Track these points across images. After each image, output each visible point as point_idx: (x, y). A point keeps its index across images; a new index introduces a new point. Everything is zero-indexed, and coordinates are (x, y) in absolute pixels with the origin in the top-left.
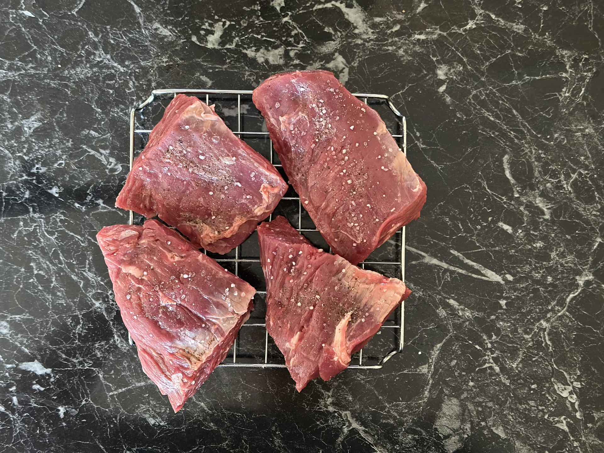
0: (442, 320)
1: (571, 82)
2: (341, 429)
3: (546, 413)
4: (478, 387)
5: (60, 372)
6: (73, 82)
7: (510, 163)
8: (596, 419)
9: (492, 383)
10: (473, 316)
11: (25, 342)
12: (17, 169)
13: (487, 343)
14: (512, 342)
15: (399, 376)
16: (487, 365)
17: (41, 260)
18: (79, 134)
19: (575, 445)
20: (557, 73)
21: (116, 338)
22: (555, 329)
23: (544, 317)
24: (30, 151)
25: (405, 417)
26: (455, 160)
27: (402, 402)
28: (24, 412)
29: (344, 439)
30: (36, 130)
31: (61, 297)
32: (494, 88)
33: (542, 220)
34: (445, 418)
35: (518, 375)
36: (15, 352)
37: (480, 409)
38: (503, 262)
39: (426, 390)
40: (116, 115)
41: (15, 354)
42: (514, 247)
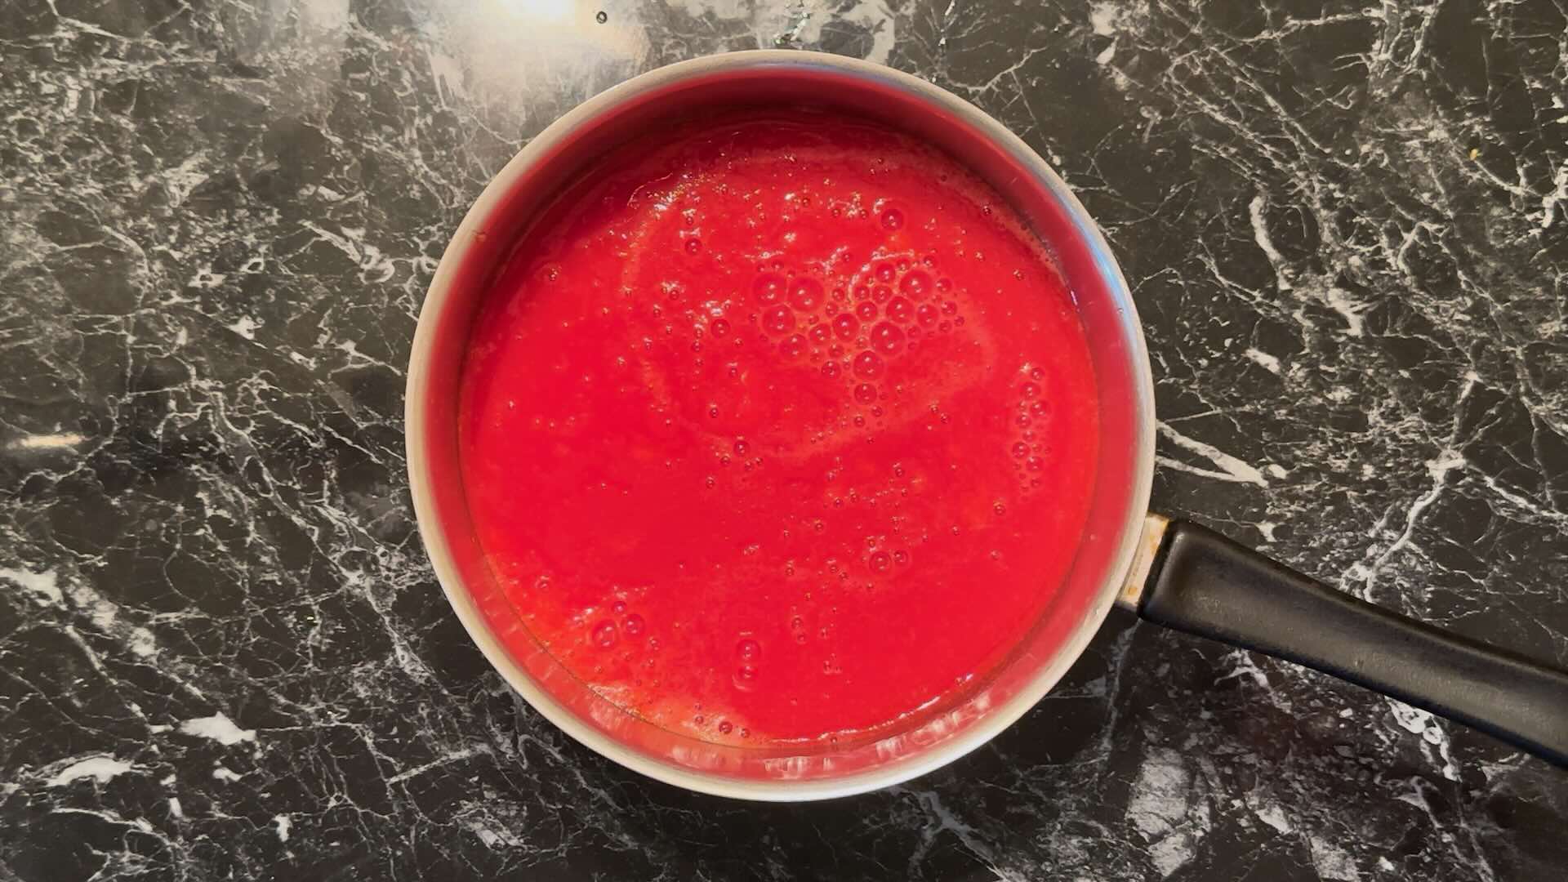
1: (1392, 27)
2: (919, 832)
5: (276, 736)
6: (276, 80)
7: (1265, 216)
8: (1489, 778)
11: (192, 672)
12: (158, 282)
17: (221, 484)
18: (294, 196)
19: (1445, 841)
20: (1358, 10)
21: (399, 652)
24: (184, 238)
25: (1061, 797)
26: (1143, 215)
27: (1052, 763)
28: (196, 833)
29: (927, 855)
30: (196, 192)
31: (270, 566)
32: (1222, 49)
33: (1343, 339)
35: (1308, 689)
36: (170, 697)
37: (1228, 771)
38: (1261, 439)
40: (375, 149)
41: (172, 702)
42: (1284, 403)
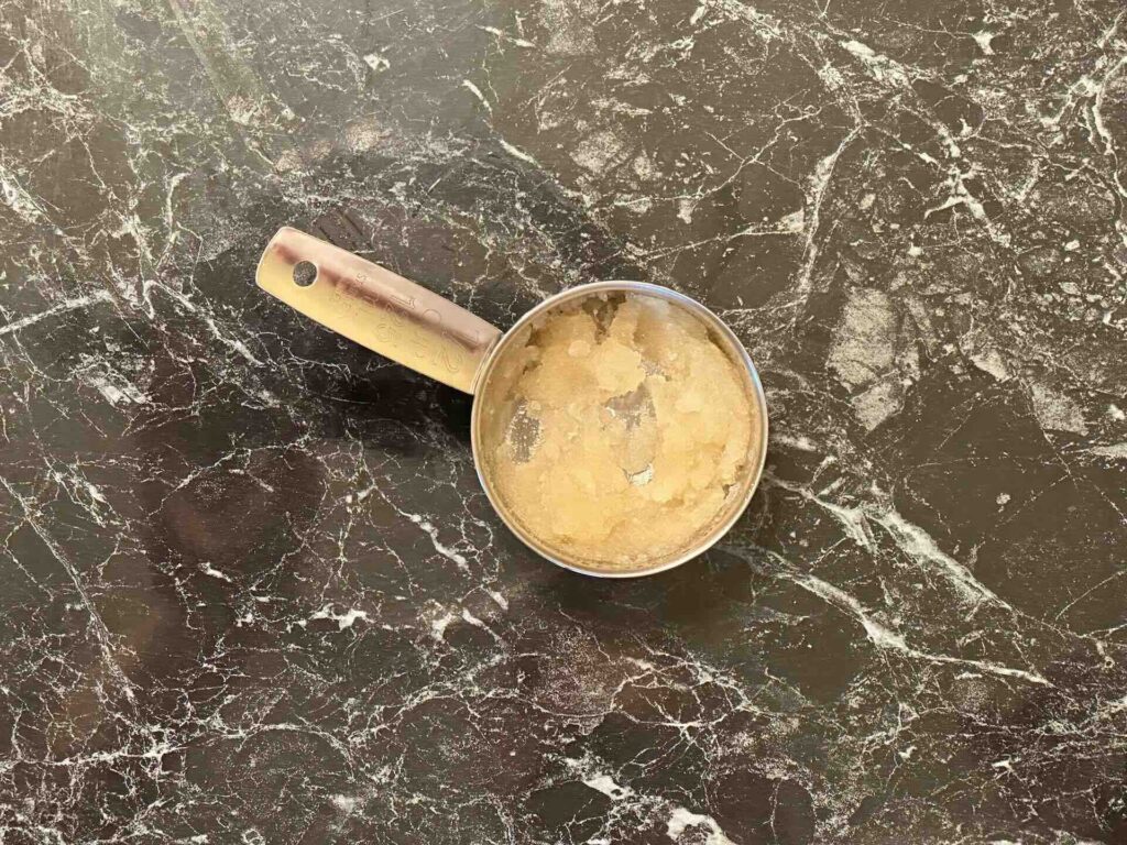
0: (831, 96)
3: (1108, 310)
4: (933, 258)
9: (968, 246)
10: (910, 80)
13: (948, 146)
14: (1013, 139)
15: (731, 244)
16: (951, 201)
22: (1118, 96)
23: (1087, 70)
34: (853, 341)
39: (802, 274)
